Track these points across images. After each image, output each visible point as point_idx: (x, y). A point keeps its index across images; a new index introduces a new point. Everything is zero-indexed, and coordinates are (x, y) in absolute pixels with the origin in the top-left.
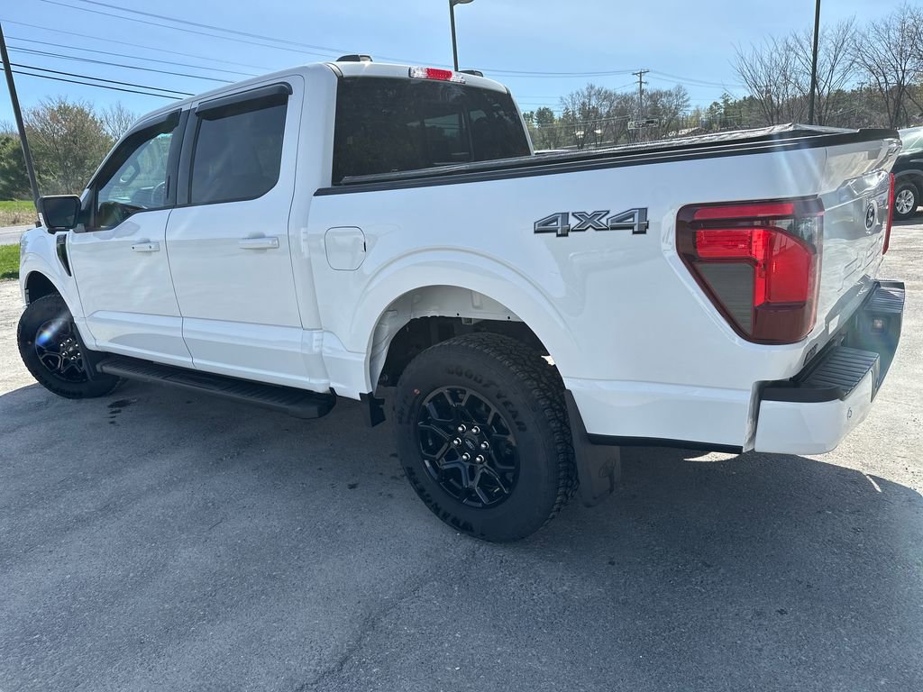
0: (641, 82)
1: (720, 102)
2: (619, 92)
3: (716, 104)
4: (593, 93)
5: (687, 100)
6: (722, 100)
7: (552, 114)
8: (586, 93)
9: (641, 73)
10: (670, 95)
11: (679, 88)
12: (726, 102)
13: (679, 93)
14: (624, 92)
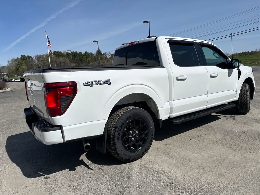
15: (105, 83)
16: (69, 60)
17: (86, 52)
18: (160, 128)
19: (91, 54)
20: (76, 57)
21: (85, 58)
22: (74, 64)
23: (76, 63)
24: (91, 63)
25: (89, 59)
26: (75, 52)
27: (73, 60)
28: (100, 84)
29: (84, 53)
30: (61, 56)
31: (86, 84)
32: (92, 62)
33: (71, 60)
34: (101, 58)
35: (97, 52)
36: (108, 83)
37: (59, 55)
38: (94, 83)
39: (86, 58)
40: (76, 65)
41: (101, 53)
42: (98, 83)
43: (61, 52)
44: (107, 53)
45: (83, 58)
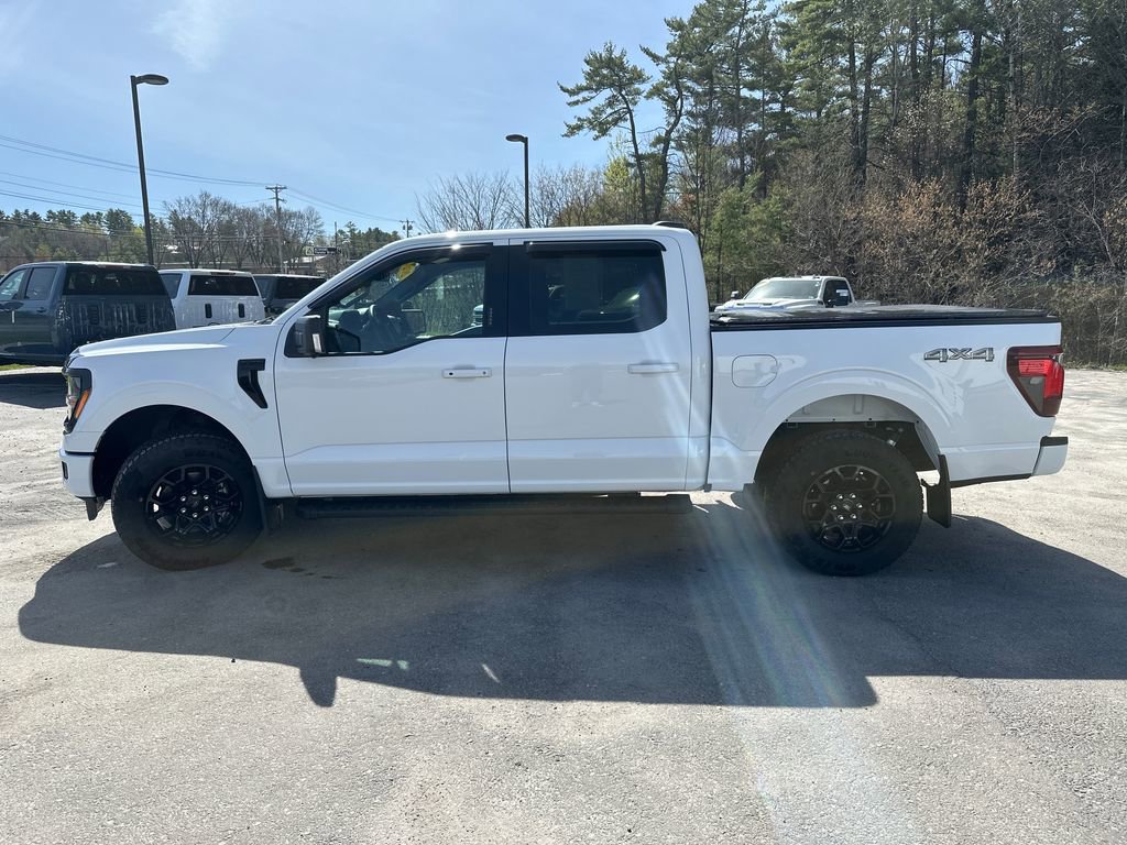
0: (278, 200)
1: (346, 230)
2: (240, 206)
3: (342, 232)
4: (208, 202)
5: (321, 225)
6: (348, 229)
7: (130, 220)
8: (199, 202)
9: (276, 188)
10: (301, 217)
11: (311, 211)
12: (352, 231)
13: (312, 217)
14: (246, 206)
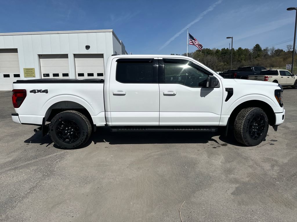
15: (44, 91)
16: (217, 58)
17: (240, 49)
18: (94, 131)
19: (247, 50)
20: (227, 55)
21: (237, 56)
22: (223, 63)
23: (225, 62)
24: (243, 61)
25: (242, 56)
26: (226, 48)
27: (223, 58)
28: (41, 92)
29: (237, 49)
30: (209, 54)
31: (31, 92)
32: (245, 60)
33: (220, 58)
34: (259, 56)
35: (254, 47)
36: (46, 91)
37: (207, 53)
38: (36, 91)
39: (239, 55)
40: (225, 65)
41: (261, 49)
42: (39, 91)
43: (210, 49)
44: (269, 48)
45: (235, 56)
